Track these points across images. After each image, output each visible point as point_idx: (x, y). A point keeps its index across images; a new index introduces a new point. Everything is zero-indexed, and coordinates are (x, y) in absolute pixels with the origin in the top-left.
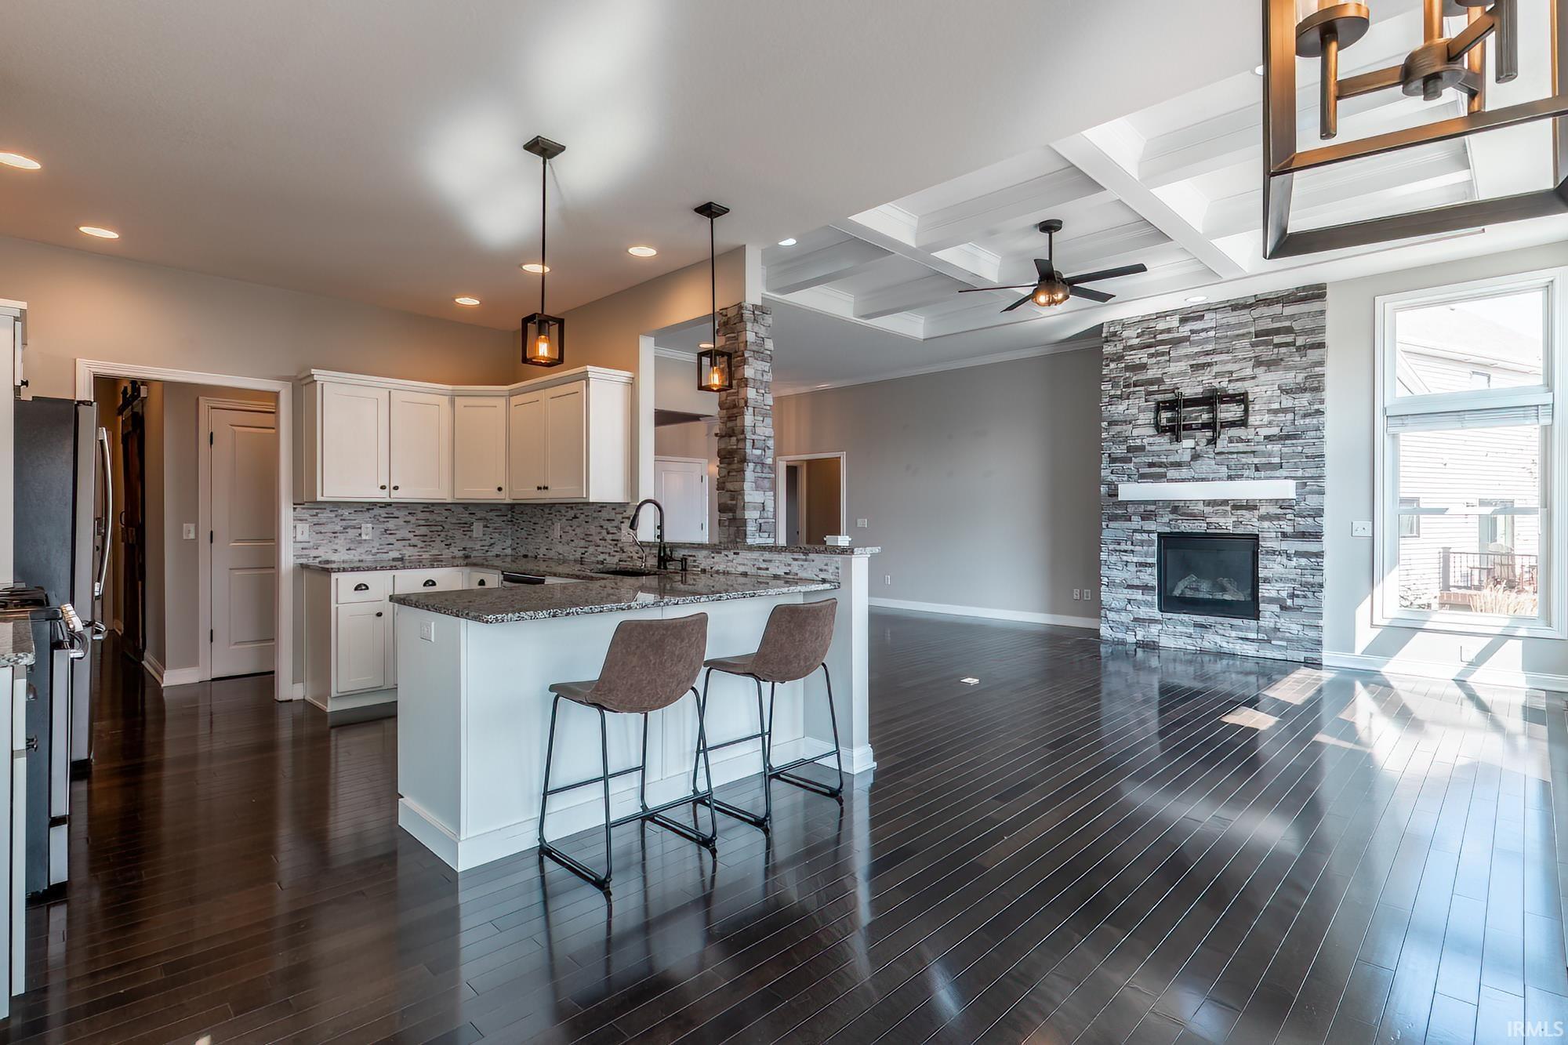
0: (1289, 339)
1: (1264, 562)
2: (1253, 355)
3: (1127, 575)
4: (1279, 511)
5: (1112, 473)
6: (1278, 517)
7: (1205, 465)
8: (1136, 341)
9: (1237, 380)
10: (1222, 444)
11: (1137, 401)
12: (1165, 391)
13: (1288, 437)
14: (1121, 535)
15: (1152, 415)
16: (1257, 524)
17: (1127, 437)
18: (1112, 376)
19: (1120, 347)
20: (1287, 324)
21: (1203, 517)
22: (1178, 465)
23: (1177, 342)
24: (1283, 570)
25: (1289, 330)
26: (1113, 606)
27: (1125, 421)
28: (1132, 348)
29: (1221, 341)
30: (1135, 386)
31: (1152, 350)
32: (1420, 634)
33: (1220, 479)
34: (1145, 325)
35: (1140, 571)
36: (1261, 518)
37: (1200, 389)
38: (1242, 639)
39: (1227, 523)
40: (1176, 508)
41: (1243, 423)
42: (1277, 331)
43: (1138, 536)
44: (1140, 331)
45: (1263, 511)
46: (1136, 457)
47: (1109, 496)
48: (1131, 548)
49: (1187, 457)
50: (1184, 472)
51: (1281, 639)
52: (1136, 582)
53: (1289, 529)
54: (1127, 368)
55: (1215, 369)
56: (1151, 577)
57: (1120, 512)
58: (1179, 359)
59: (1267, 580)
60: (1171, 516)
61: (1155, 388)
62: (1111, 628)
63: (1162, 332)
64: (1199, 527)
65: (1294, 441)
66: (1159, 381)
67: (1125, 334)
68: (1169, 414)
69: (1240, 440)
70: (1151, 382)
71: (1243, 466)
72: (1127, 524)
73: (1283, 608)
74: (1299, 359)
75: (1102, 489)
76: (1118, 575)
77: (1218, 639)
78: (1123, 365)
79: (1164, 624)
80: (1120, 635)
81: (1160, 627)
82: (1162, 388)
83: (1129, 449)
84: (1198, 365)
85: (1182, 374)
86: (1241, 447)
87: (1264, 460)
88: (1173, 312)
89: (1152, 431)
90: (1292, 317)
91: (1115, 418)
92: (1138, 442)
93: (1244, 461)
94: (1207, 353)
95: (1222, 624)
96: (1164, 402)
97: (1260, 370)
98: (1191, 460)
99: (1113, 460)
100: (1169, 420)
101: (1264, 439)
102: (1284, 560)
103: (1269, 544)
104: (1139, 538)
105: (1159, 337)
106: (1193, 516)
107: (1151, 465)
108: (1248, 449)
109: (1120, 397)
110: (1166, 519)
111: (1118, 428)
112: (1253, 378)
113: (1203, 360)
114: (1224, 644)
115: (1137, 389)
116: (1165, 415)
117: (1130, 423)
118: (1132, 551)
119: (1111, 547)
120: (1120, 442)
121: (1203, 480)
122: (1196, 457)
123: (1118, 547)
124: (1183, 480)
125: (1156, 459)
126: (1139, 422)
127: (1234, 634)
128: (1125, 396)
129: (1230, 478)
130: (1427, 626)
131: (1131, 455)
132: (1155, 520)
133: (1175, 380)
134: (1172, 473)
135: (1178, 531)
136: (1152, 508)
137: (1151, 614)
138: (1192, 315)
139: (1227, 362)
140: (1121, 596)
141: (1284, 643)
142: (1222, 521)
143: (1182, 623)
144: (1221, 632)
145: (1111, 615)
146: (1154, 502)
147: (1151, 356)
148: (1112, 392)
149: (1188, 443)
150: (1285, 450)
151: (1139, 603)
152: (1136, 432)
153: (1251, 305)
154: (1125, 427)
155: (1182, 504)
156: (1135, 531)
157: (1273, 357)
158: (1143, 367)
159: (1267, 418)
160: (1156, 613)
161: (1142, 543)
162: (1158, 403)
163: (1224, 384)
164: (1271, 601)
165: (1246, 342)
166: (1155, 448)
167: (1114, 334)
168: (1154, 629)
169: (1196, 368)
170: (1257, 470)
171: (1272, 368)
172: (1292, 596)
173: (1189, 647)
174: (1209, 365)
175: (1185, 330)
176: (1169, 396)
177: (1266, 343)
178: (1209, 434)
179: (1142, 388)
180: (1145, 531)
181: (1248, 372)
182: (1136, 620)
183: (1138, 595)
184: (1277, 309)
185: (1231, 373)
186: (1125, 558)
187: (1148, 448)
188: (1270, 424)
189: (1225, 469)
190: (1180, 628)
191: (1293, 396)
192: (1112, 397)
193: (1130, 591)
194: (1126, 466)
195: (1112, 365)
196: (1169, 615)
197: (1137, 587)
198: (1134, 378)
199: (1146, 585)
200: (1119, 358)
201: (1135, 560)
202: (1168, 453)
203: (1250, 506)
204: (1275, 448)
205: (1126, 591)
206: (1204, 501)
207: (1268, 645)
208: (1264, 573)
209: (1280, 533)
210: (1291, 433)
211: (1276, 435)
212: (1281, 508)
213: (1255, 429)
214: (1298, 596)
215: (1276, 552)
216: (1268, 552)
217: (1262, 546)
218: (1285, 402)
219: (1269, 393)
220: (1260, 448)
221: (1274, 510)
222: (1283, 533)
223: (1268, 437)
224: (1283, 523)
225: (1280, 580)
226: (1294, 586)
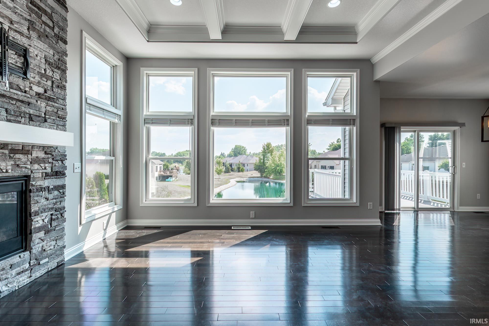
0: (50, 24)
1: (35, 198)
2: (28, 17)
4: (44, 156)
6: (44, 161)
9: (16, 31)
13: (49, 99)
16: (29, 167)
20: (49, 10)
24: (46, 203)
25: (50, 17)
32: (94, 222)
36: (33, 162)
38: (19, 274)
39: (6, 167)
41: (23, 74)
42: (44, 12)
45: (34, 154)
51: (45, 258)
53: (49, 170)
59: (37, 214)
65: (53, 104)
69: (19, 89)
71: (21, 114)
73: (47, 232)
74: (55, 43)
86: (19, 95)
87: (37, 113)
90: (52, 8)
93: (22, 109)
97: (34, 35)
101: (36, 95)
102: (47, 195)
103: (38, 183)
108: (25, 99)
114: (4, 288)
127: (13, 272)
129: (10, 122)
130: (97, 217)
141: (47, 260)
142: (2, 165)
150: (48, 108)
157: (42, 30)
159: (37, 78)
163: (6, 28)
164: (39, 229)
170: (31, 119)
171: (42, 39)
172: (51, 221)
177: (39, 16)
181: (24, 30)
185: (11, 22)
188: (39, 84)
189: (4, 112)
191: (53, 68)
203: (25, 150)
204: (42, 104)
207: (37, 267)
208: (34, 208)
209: (44, 174)
210: (51, 96)
211: (43, 95)
212: (46, 153)
213: (30, 83)
214: (54, 220)
215: (41, 189)
216: (37, 190)
217: (33, 185)
218: (48, 71)
219: (39, 58)
220: (33, 101)
221: (41, 155)
222: (46, 173)
223: (38, 94)
224: (47, 165)
225: (44, 211)
226: (52, 213)
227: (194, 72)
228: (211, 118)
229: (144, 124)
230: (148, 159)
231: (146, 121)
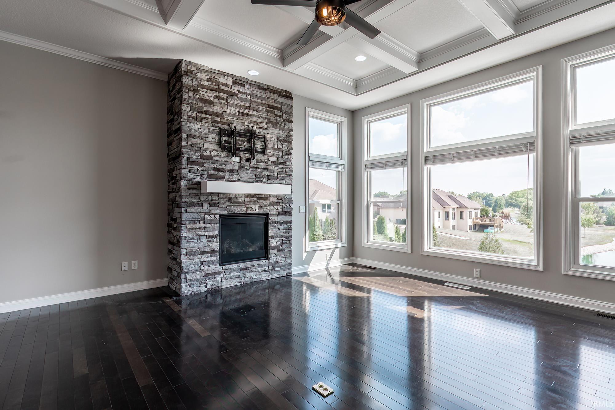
0: (281, 114)
1: (272, 228)
2: (267, 117)
3: (200, 245)
4: (277, 201)
5: (190, 172)
6: (277, 204)
7: (246, 173)
8: (206, 83)
9: (260, 128)
10: (254, 162)
11: (207, 125)
12: (224, 123)
13: (280, 163)
14: (196, 217)
15: (216, 137)
16: (268, 208)
17: (200, 148)
18: (190, 101)
19: (195, 83)
20: (279, 106)
21: (245, 204)
22: (232, 171)
23: (232, 95)
24: (278, 231)
25: (280, 110)
26: (191, 269)
27: (199, 137)
28: (203, 87)
29: (254, 103)
30: (206, 114)
31: (217, 94)
32: (317, 252)
33: (253, 182)
34: (213, 75)
35: (210, 241)
36: (270, 205)
37: (242, 128)
38: (262, 271)
39: (255, 208)
40: (230, 198)
41: (264, 152)
42: (277, 108)
43: (208, 217)
44: (208, 77)
45: (271, 201)
46: (206, 163)
47: (188, 189)
48: (203, 225)
49: (236, 168)
50: (235, 177)
51: (278, 267)
52: (208, 249)
53: (280, 210)
54: (201, 100)
55: (251, 119)
56: (215, 245)
57: (196, 200)
58: (232, 105)
59: (273, 237)
60: (228, 204)
61: (218, 119)
62: (190, 285)
63: (223, 84)
64: (241, 210)
65: (283, 166)
66: (221, 115)
67: (199, 75)
68: (227, 139)
69: (262, 162)
70: (217, 115)
71: (263, 176)
72: (200, 209)
73: (279, 251)
74: (283, 125)
75: (182, 183)
76: (194, 246)
77: (252, 275)
78: (198, 96)
79: (224, 273)
80: (195, 289)
81: (221, 276)
82: (223, 120)
83: (202, 157)
84: (242, 113)
85: (233, 115)
86: (261, 165)
87: (272, 174)
88: (229, 75)
89: (216, 147)
90: (281, 103)
91: (193, 132)
92: (208, 153)
93: (264, 173)
94: (247, 108)
95: (254, 266)
96: (225, 130)
97: (270, 126)
98: (239, 169)
99: (190, 162)
100: (226, 142)
102: (279, 226)
103: (274, 218)
104: (209, 218)
105: (222, 87)
106: (239, 204)
107: (216, 169)
108: (265, 167)
109: (196, 118)
110: (225, 206)
111: (194, 141)
112: (267, 129)
113: (244, 111)
114: (255, 277)
115: (208, 116)
116: (224, 139)
117: (202, 139)
118: (204, 228)
119: (189, 226)
120: (196, 150)
121: (245, 182)
122: (241, 168)
123: (194, 226)
124: (235, 181)
125: (218, 166)
126: (208, 139)
127: (259, 269)
128: (198, 119)
129: (257, 182)
130: (319, 248)
131: (202, 161)
132: (219, 207)
133: (230, 118)
134: (228, 176)
135: (232, 213)
136: (216, 198)
137: (216, 269)
138: (239, 81)
139: (256, 116)
140: (196, 261)
141: (279, 269)
142: (253, 206)
143: (235, 270)
144: (254, 270)
145: (189, 276)
146: (218, 194)
147: (217, 97)
148: (190, 114)
149: (236, 159)
150: (279, 170)
151: (208, 263)
152: (206, 146)
153: (266, 90)
154: (199, 141)
155: (233, 196)
156: (206, 214)
157: (275, 121)
158: (211, 103)
159: (273, 152)
160: (219, 268)
161: (211, 222)
162: (221, 130)
163: (255, 128)
164: (274, 248)
165: (263, 108)
166: (218, 159)
167: (191, 72)
168: (219, 278)
169: (242, 114)
170: (269, 179)
171: (275, 126)
172: (282, 244)
173: (238, 284)
174: (248, 115)
175: (235, 89)
176: (227, 127)
177: (273, 113)
178: (248, 156)
179: (210, 117)
180: (212, 214)
181: (265, 125)
182: (206, 275)
183: (208, 258)
184: (276, 97)
185: (257, 123)
186: (200, 233)
187: (214, 158)
188: (273, 155)
189: (254, 177)
190: (234, 274)
191: (282, 143)
192: (189, 117)
193: (203, 256)
194: (200, 168)
195: (191, 94)
196: (227, 267)
197: (207, 252)
198: (205, 109)
199: (214, 250)
200: (195, 91)
201: (206, 234)
202: (226, 163)
203: (266, 198)
204: (275, 168)
205: (200, 256)
206: (245, 194)
207: (273, 271)
208: (271, 234)
209: (277, 212)
210: (281, 162)
211: (276, 162)
212: (278, 199)
213: (268, 157)
214: (284, 244)
215: (276, 222)
216: (273, 223)
217: (270, 220)
218: (279, 145)
219: (273, 139)
220: (270, 167)
221: (275, 200)
222: (278, 212)
223: (273, 162)
224: (278, 207)
225: (277, 236)
226: (282, 239)
227: (407, 109)
228: (424, 156)
229: (365, 169)
230: (369, 202)
231: (366, 167)
